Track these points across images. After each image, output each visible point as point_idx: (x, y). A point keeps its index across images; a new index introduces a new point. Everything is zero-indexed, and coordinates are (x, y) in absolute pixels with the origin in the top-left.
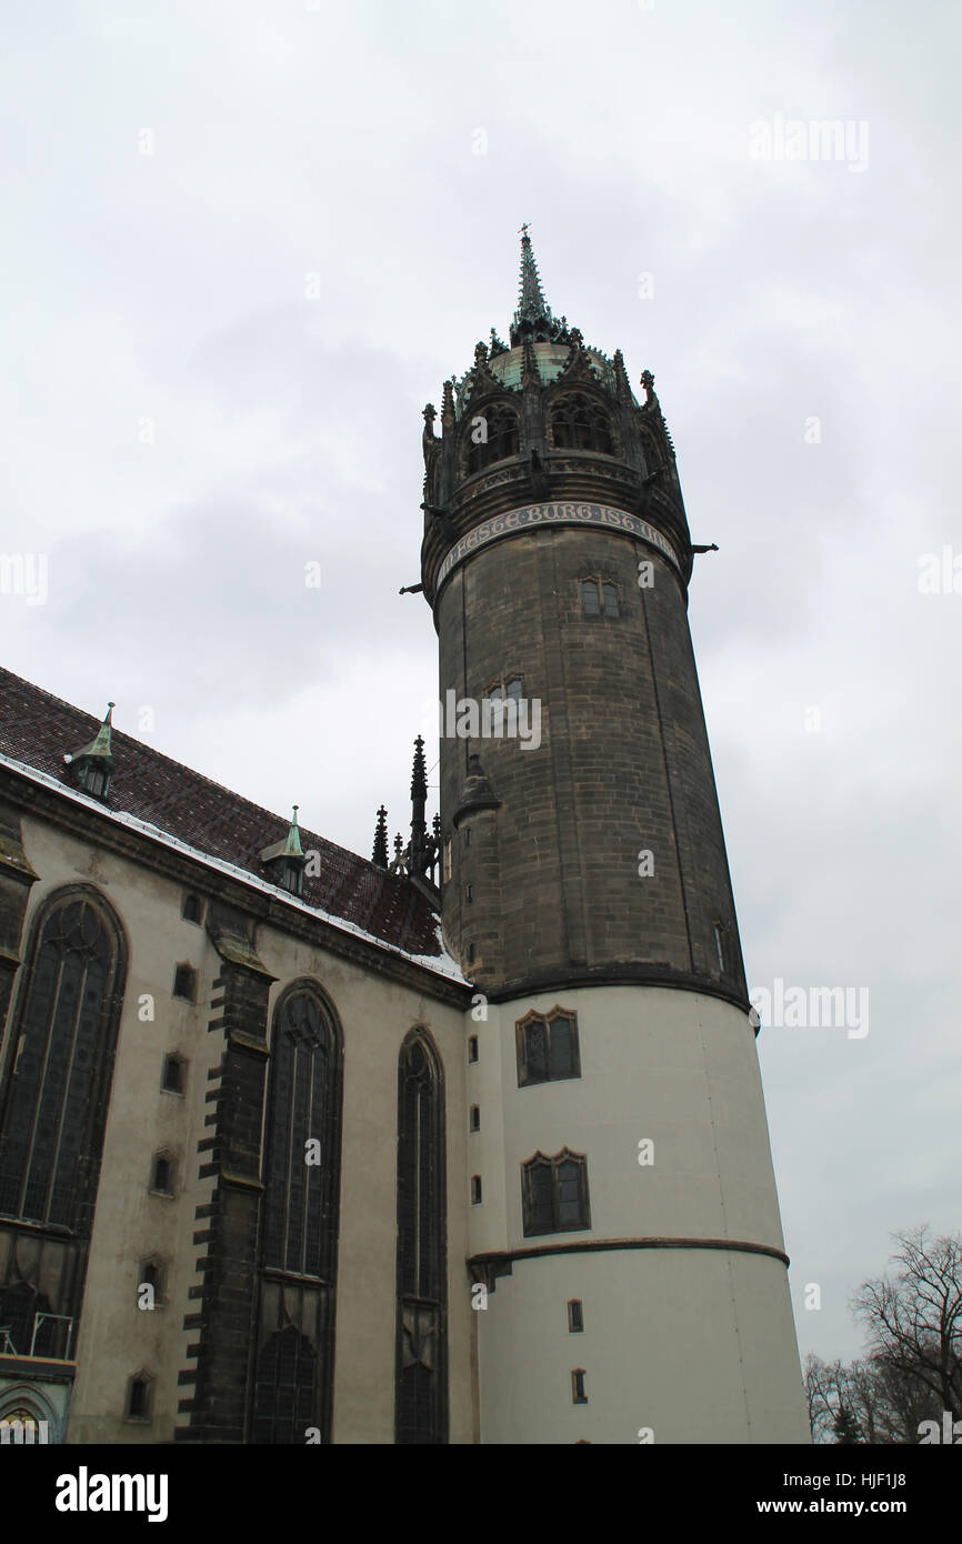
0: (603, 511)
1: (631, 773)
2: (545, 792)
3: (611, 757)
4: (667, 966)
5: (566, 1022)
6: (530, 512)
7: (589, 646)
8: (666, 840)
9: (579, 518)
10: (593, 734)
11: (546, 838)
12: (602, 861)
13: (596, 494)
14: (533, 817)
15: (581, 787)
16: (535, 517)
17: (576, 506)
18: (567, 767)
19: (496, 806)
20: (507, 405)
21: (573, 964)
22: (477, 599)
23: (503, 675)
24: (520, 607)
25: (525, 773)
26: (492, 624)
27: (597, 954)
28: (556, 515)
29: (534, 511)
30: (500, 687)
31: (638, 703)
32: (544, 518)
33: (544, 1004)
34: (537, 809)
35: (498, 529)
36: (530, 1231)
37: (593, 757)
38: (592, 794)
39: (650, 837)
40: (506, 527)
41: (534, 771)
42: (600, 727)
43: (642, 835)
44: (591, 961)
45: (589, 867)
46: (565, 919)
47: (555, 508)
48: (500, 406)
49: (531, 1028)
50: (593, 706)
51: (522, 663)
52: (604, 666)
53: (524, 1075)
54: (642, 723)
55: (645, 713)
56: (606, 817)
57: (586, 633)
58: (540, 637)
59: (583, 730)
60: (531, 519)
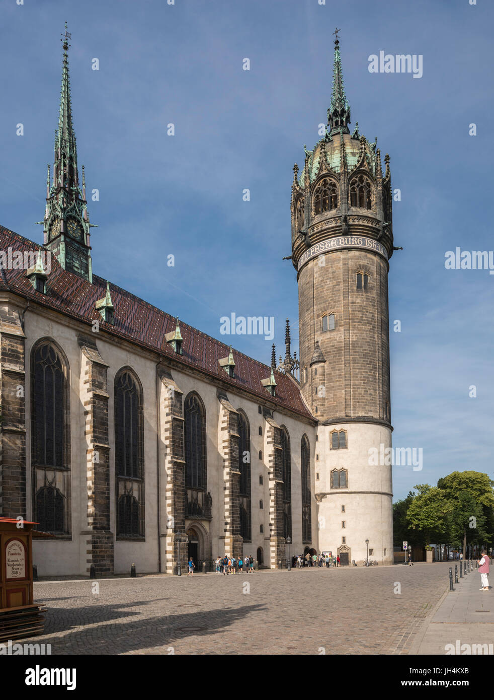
0: (366, 240)
1: (367, 353)
2: (341, 359)
3: (362, 347)
4: (373, 417)
5: (343, 432)
6: (340, 240)
7: (358, 303)
8: (376, 376)
9: (358, 244)
10: (357, 338)
11: (341, 375)
12: (357, 384)
13: (365, 233)
14: (337, 367)
15: (353, 358)
16: (342, 243)
17: (357, 238)
18: (348, 351)
19: (324, 362)
20: (333, 180)
21: (347, 416)
22: (319, 277)
23: (328, 312)
24: (335, 284)
25: (335, 351)
26: (324, 290)
27: (354, 413)
28: (350, 243)
29: (342, 240)
30: (327, 316)
31: (371, 325)
32: (345, 244)
33: (338, 427)
34: (338, 364)
35: (328, 246)
36: (332, 487)
37: (357, 347)
38: (355, 360)
39: (371, 375)
40: (331, 246)
41: (338, 351)
42: (360, 336)
43: (369, 375)
44: (352, 415)
45: (353, 385)
46: (345, 402)
47: (350, 239)
48: (330, 180)
49: (334, 433)
50: (358, 328)
51: (335, 308)
52: (362, 311)
53: (331, 447)
54: (372, 334)
55: (373, 330)
56: (359, 369)
57: (357, 297)
58: (342, 298)
59: (354, 337)
60: (340, 244)
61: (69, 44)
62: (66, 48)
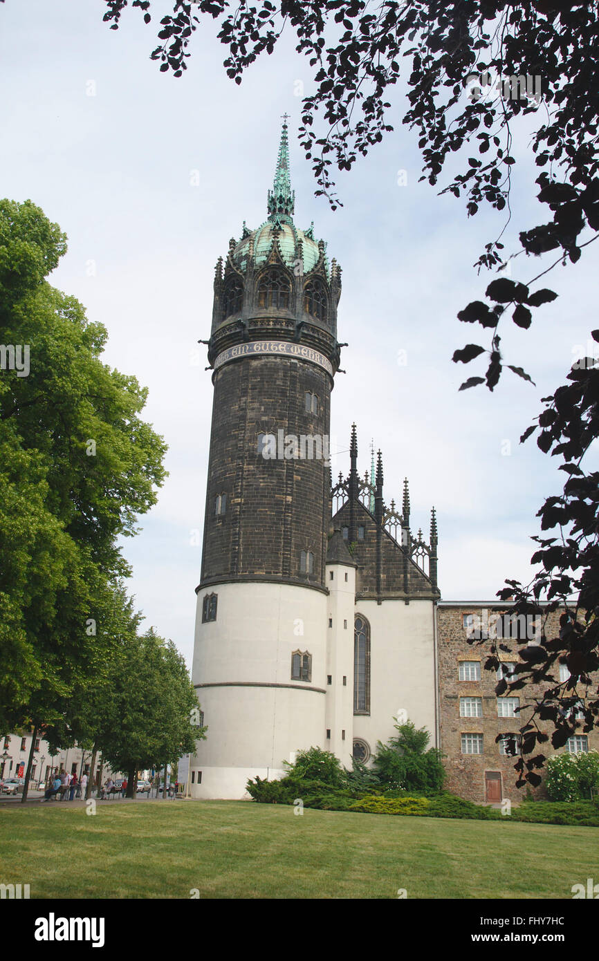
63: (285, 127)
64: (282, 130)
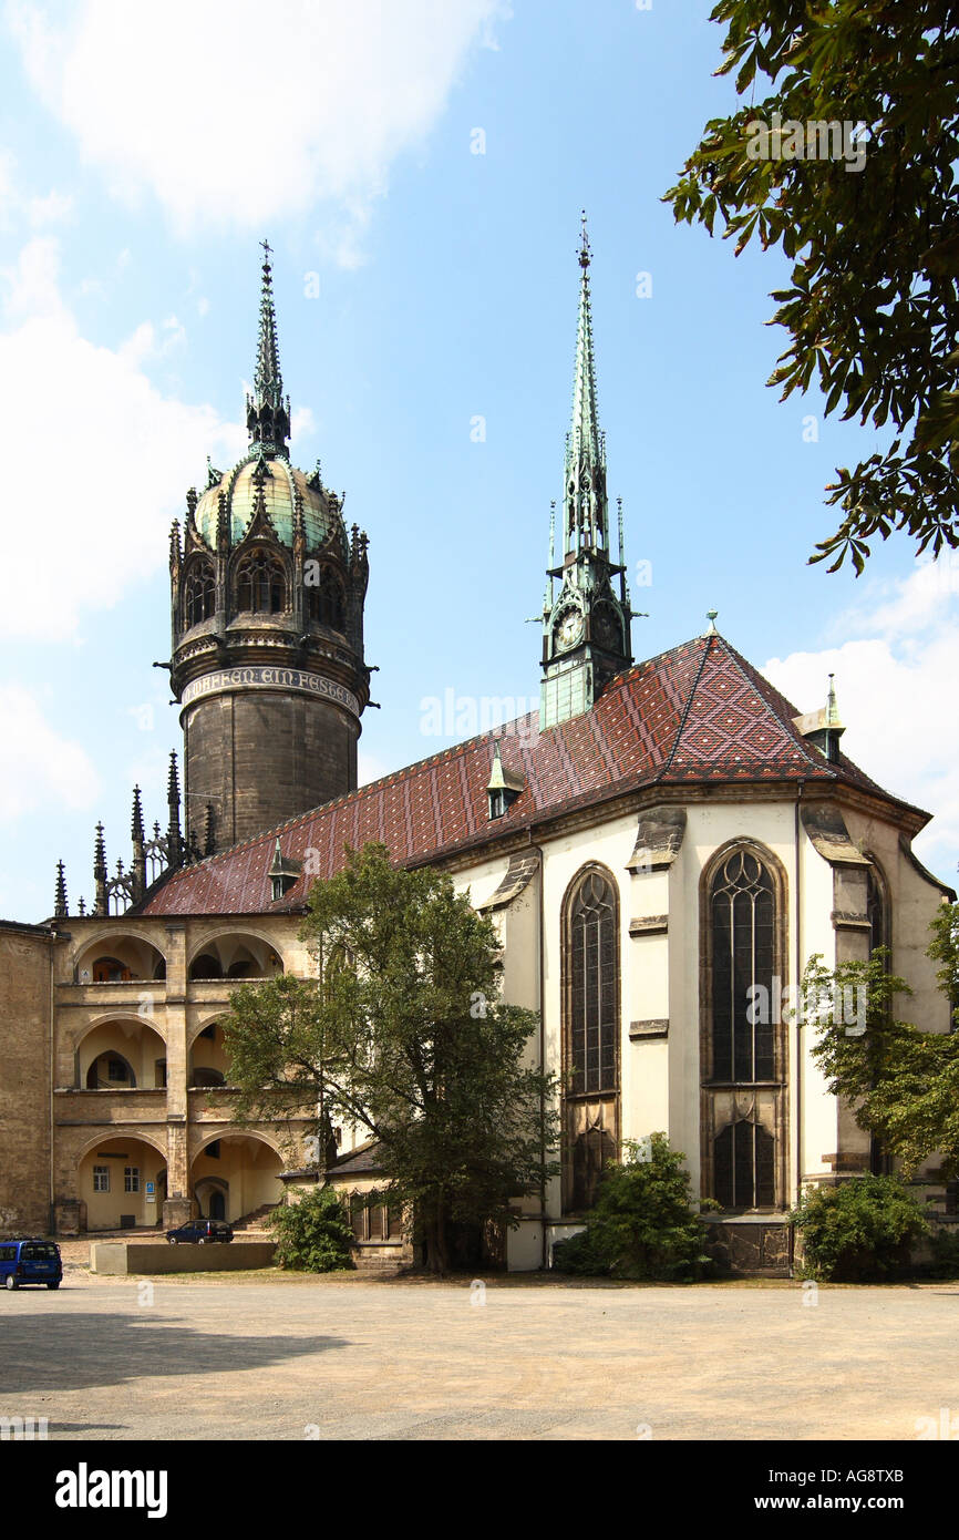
61: (590, 254)
62: (585, 263)
63: (267, 269)
64: (263, 274)
